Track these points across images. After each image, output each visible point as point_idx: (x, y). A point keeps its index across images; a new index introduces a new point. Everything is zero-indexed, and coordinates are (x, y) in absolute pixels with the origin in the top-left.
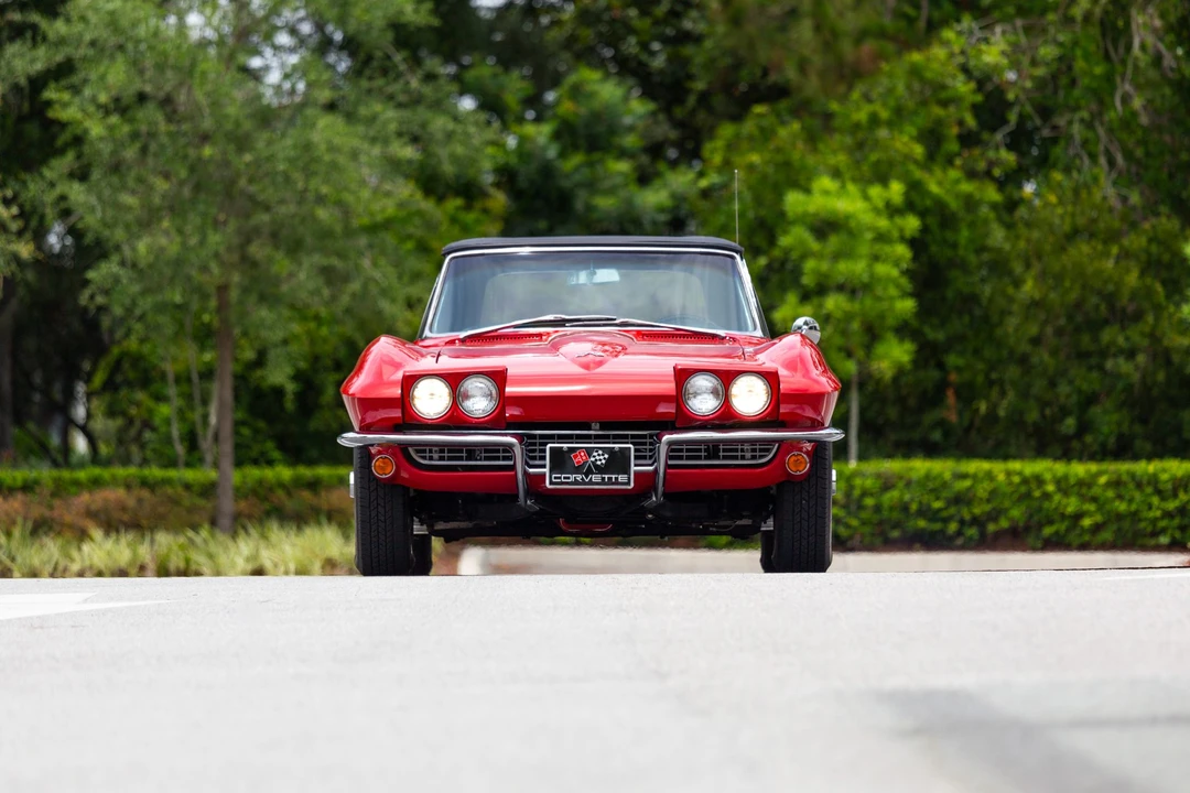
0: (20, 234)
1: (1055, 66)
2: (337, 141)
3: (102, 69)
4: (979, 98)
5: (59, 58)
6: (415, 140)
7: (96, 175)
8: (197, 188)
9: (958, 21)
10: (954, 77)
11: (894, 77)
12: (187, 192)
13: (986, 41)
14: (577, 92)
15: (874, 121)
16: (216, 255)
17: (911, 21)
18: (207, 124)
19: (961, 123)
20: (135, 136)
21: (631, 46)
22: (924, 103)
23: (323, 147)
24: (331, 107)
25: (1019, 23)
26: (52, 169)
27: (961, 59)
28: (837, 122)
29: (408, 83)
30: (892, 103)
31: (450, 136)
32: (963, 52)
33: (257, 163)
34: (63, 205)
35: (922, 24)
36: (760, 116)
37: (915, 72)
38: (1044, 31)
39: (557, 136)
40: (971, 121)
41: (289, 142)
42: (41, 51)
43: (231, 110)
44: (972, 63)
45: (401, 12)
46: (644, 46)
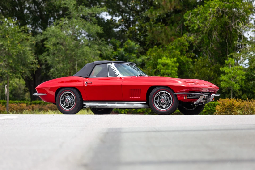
0: (38, 64)
1: (201, 40)
2: (87, 50)
3: (51, 39)
4: (189, 45)
5: (45, 37)
6: (100, 50)
7: (51, 55)
8: (66, 57)
9: (186, 33)
10: (185, 42)
11: (176, 42)
12: (64, 58)
13: (190, 36)
14: (127, 44)
15: (173, 48)
16: (69, 68)
17: (180, 33)
18: (68, 47)
19: (186, 49)
20: (56, 49)
21: (138, 37)
22: (180, 46)
23: (85, 51)
24: (87, 45)
25: (195, 34)
26: (44, 54)
27: (186, 39)
28: (167, 49)
29: (99, 42)
30: (175, 46)
31: (105, 50)
32: (187, 38)
33: (75, 54)
34: (46, 60)
35: (181, 34)
36: (155, 47)
37: (179, 41)
38: (199, 35)
39: (124, 50)
40: (187, 49)
41: (80, 50)
42: (42, 36)
43: (71, 45)
44: (188, 39)
45: (98, 31)
46: (140, 37)
